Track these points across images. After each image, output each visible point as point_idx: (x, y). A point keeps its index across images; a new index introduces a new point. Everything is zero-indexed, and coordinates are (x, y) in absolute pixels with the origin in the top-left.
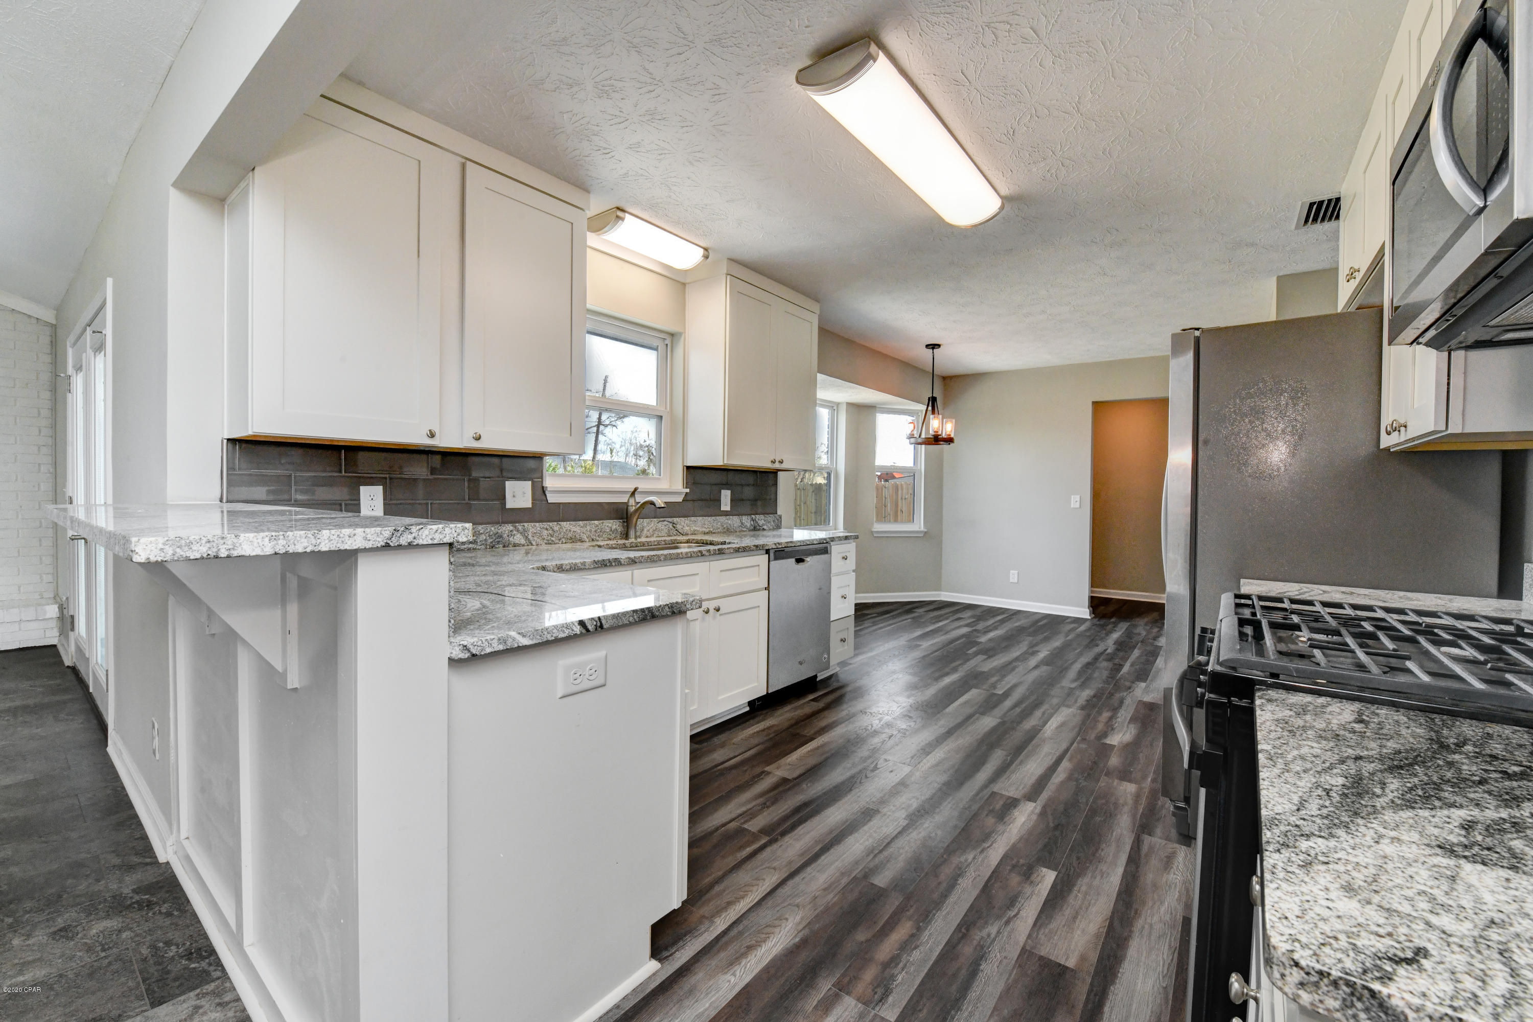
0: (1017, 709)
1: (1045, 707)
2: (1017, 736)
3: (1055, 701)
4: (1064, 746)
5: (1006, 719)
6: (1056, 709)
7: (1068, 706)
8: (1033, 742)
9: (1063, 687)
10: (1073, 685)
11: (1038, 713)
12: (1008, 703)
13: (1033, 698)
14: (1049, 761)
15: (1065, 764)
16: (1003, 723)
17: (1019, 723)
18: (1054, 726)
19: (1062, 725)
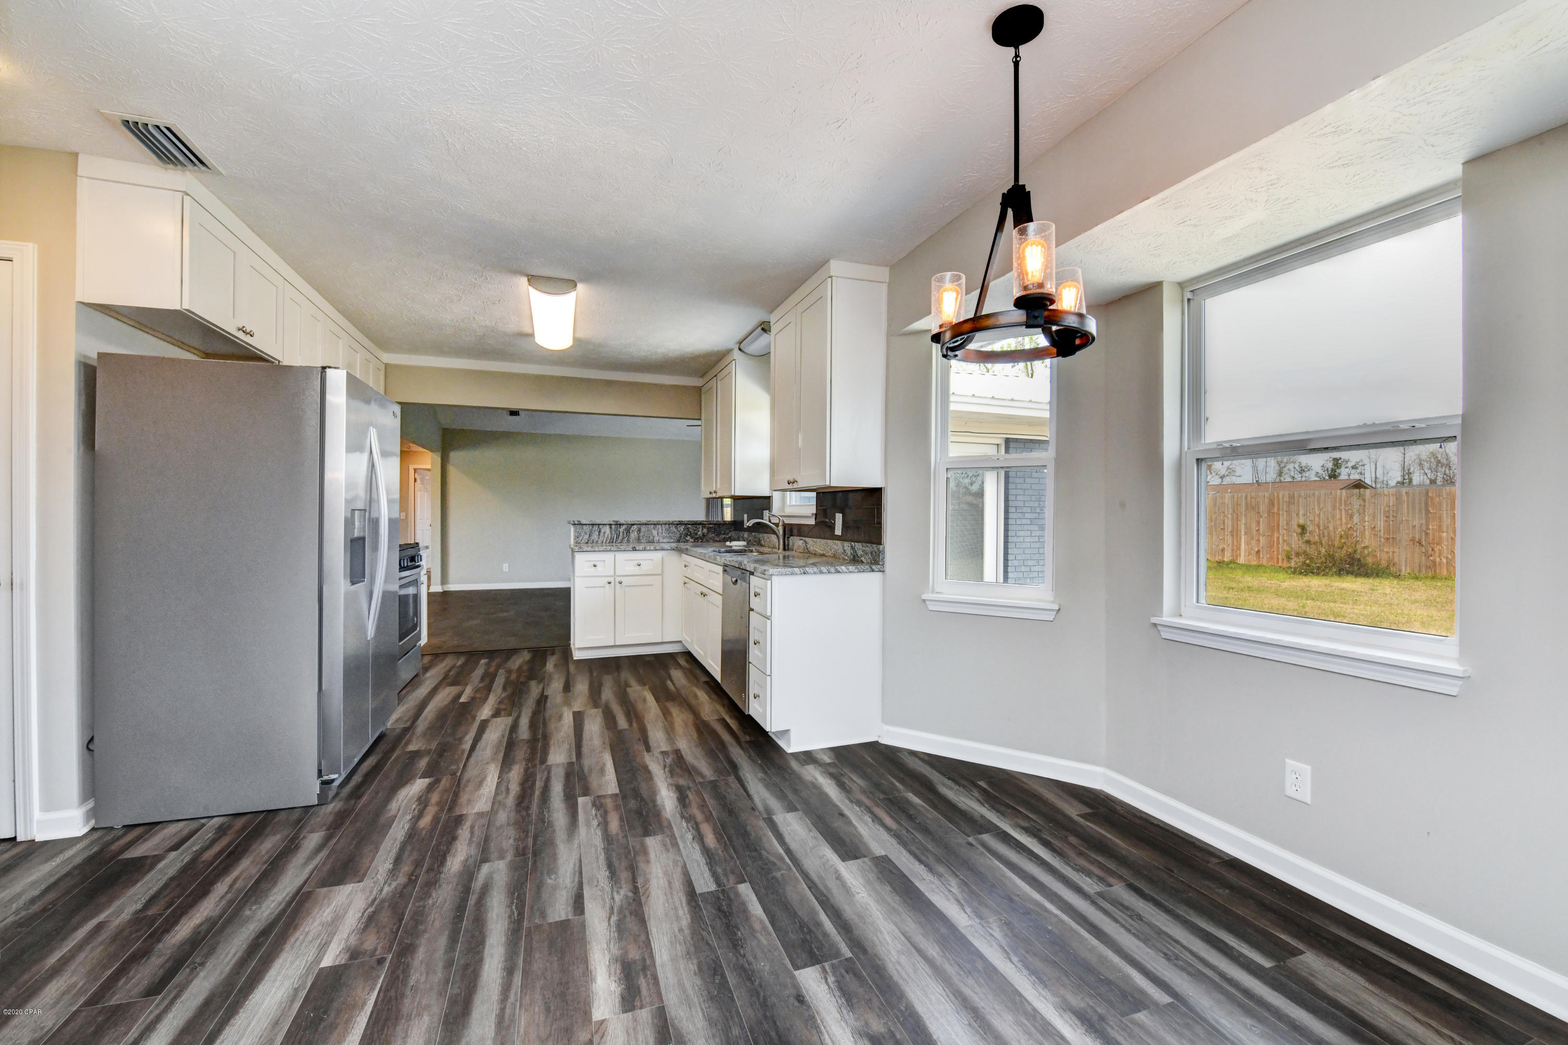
0: (543, 784)
1: (510, 801)
2: (521, 753)
3: (502, 817)
4: (472, 760)
5: (543, 767)
6: (496, 803)
7: (480, 815)
8: (502, 754)
9: (502, 857)
10: (485, 869)
11: (515, 788)
12: (557, 788)
13: (534, 808)
14: (480, 745)
15: (467, 746)
16: (543, 761)
17: (526, 770)
18: (489, 779)
19: (480, 784)
